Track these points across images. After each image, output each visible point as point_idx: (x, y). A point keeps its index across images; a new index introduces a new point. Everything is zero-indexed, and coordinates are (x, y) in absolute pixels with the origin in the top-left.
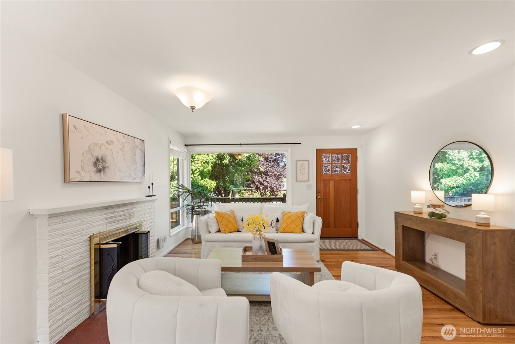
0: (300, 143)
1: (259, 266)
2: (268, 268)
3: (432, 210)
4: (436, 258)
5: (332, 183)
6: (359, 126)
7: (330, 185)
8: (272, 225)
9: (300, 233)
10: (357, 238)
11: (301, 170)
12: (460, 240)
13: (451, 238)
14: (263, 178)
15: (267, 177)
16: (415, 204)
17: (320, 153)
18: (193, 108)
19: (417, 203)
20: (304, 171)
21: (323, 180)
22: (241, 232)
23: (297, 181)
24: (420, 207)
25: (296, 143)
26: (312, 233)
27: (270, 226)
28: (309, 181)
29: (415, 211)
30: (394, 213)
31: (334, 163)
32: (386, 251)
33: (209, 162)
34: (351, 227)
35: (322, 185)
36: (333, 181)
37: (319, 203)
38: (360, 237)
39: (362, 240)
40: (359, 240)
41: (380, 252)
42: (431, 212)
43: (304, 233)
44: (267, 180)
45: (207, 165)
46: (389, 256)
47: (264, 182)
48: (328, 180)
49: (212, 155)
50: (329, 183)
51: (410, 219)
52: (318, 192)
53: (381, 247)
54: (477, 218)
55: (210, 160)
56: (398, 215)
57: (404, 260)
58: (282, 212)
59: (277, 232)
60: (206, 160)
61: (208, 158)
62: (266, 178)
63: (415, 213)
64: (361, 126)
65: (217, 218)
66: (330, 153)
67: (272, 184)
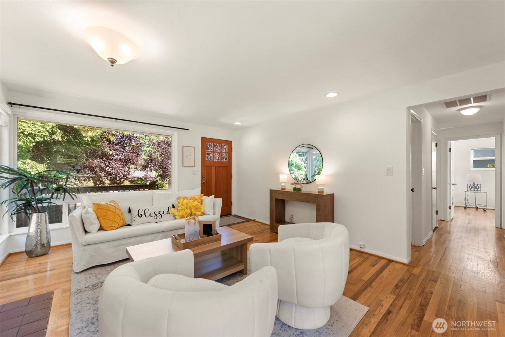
0: (188, 130)
1: (210, 248)
2: (215, 248)
3: (294, 186)
4: (292, 218)
5: (213, 168)
6: (240, 123)
7: (212, 171)
8: (169, 212)
9: (201, 216)
10: (231, 214)
11: (187, 156)
12: (313, 202)
13: (308, 202)
14: (105, 163)
15: (111, 162)
16: (282, 183)
17: (205, 141)
18: (113, 62)
19: (283, 183)
20: (190, 157)
21: (207, 166)
22: (131, 225)
23: (183, 166)
24: (284, 185)
25: (184, 128)
26: (214, 214)
27: (167, 213)
28: (195, 166)
29: (282, 188)
30: (269, 190)
31: (215, 151)
32: (256, 220)
33: (35, 135)
34: (227, 206)
35: (206, 170)
36: (214, 167)
37: (203, 187)
38: (233, 214)
39: (235, 215)
40: (233, 216)
41: (252, 222)
42: (295, 188)
43: (205, 215)
44: (111, 165)
45: (31, 139)
46: (259, 223)
47: (106, 167)
48: (211, 166)
49: (43, 125)
50: (211, 169)
51: (281, 194)
52: (202, 177)
53: (252, 218)
54: (318, 189)
55: (39, 132)
56: (272, 192)
57: (276, 223)
58: (177, 197)
59: (175, 219)
60: (31, 132)
61: (34, 129)
62: (109, 163)
63: (282, 189)
64: (242, 123)
65: (96, 211)
66: (212, 142)
67: (118, 170)
